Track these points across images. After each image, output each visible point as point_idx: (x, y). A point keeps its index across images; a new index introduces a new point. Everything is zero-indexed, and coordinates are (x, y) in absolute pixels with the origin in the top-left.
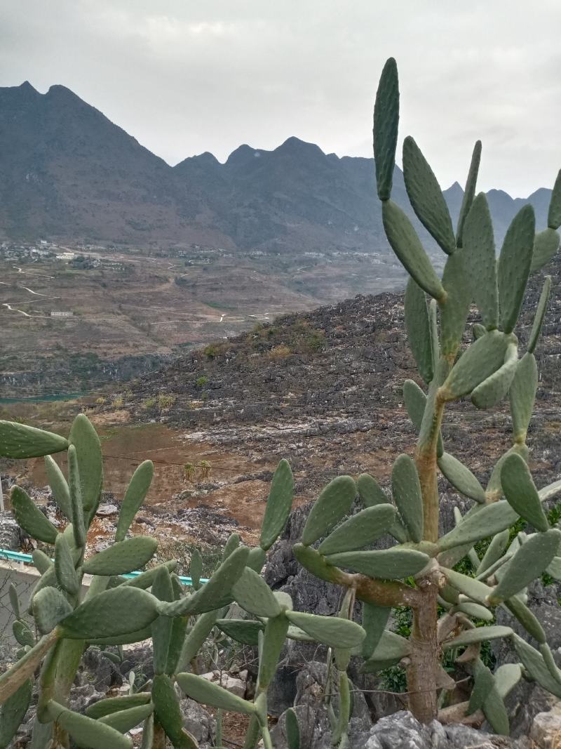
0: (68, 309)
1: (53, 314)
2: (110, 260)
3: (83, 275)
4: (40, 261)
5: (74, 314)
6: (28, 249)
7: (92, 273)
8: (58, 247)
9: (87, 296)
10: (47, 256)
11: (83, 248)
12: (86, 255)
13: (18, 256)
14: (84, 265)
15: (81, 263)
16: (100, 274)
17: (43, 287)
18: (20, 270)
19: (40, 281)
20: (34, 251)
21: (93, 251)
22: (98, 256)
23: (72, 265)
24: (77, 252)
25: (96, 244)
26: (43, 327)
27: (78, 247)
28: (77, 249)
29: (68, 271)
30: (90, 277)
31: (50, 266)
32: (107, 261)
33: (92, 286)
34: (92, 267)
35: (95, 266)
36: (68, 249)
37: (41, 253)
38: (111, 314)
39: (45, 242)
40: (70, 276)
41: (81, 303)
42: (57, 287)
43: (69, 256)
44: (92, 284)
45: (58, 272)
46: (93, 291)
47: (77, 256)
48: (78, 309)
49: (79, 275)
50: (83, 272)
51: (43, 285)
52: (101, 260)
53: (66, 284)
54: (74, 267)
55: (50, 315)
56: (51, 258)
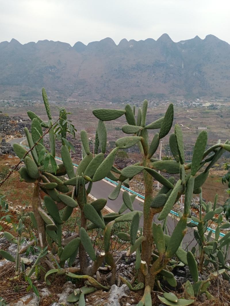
0: (205, 126)
1: (199, 128)
2: (225, 105)
3: (213, 112)
4: (196, 107)
5: (208, 128)
6: (191, 102)
7: (217, 111)
8: (203, 101)
9: (214, 121)
10: (199, 105)
11: (214, 101)
12: (215, 104)
13: (187, 105)
14: (214, 108)
15: (213, 107)
16: (220, 112)
17: (196, 118)
18: (188, 111)
19: (195, 115)
20: (194, 103)
21: (218, 102)
22: (220, 104)
23: (208, 108)
24: (211, 103)
25: (220, 99)
26: (194, 133)
27: (212, 100)
28: (211, 102)
29: (207, 111)
30: (216, 113)
31: (200, 109)
32: (224, 106)
33: (216, 117)
34: (217, 109)
35: (218, 108)
36: (207, 102)
37: (196, 104)
38: (224, 129)
39: (198, 99)
40: (207, 113)
41: (210, 124)
42: (201, 117)
43: (208, 104)
44: (216, 116)
45: (202, 111)
46: (217, 119)
47: (211, 105)
48: (209, 126)
49: (211, 112)
50: (213, 111)
51: (196, 117)
52: (221, 106)
53: (205, 116)
54: (209, 109)
55: (197, 128)
56: (200, 106)
